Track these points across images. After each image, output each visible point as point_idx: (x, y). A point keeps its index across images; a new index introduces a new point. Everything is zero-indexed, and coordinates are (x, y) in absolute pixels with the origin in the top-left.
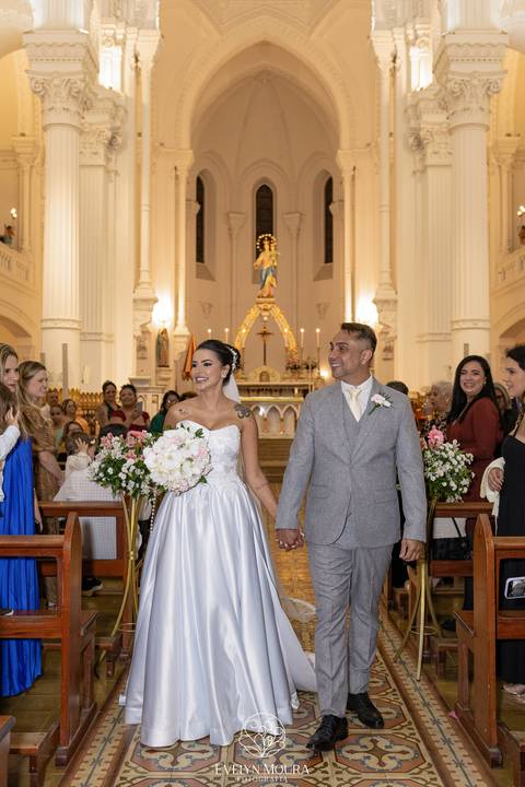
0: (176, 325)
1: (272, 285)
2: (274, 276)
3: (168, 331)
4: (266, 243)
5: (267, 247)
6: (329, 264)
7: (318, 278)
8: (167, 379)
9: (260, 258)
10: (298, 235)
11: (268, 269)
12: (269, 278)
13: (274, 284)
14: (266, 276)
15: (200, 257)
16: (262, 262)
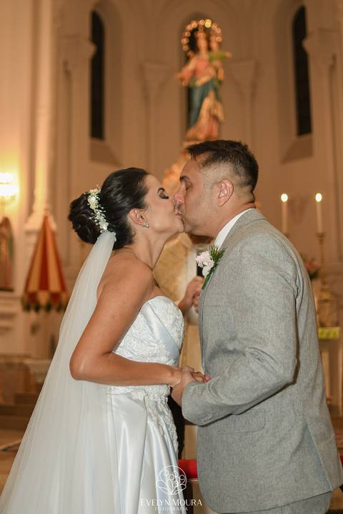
0: (30, 211)
1: (215, 118)
2: (218, 98)
3: (15, 224)
4: (201, 36)
5: (202, 43)
6: (305, 138)
7: (289, 157)
8: (10, 316)
9: (192, 65)
10: (253, 95)
11: (206, 85)
12: (208, 102)
13: (220, 115)
14: (202, 101)
15: (97, 129)
16: (195, 73)
